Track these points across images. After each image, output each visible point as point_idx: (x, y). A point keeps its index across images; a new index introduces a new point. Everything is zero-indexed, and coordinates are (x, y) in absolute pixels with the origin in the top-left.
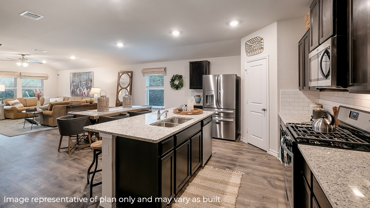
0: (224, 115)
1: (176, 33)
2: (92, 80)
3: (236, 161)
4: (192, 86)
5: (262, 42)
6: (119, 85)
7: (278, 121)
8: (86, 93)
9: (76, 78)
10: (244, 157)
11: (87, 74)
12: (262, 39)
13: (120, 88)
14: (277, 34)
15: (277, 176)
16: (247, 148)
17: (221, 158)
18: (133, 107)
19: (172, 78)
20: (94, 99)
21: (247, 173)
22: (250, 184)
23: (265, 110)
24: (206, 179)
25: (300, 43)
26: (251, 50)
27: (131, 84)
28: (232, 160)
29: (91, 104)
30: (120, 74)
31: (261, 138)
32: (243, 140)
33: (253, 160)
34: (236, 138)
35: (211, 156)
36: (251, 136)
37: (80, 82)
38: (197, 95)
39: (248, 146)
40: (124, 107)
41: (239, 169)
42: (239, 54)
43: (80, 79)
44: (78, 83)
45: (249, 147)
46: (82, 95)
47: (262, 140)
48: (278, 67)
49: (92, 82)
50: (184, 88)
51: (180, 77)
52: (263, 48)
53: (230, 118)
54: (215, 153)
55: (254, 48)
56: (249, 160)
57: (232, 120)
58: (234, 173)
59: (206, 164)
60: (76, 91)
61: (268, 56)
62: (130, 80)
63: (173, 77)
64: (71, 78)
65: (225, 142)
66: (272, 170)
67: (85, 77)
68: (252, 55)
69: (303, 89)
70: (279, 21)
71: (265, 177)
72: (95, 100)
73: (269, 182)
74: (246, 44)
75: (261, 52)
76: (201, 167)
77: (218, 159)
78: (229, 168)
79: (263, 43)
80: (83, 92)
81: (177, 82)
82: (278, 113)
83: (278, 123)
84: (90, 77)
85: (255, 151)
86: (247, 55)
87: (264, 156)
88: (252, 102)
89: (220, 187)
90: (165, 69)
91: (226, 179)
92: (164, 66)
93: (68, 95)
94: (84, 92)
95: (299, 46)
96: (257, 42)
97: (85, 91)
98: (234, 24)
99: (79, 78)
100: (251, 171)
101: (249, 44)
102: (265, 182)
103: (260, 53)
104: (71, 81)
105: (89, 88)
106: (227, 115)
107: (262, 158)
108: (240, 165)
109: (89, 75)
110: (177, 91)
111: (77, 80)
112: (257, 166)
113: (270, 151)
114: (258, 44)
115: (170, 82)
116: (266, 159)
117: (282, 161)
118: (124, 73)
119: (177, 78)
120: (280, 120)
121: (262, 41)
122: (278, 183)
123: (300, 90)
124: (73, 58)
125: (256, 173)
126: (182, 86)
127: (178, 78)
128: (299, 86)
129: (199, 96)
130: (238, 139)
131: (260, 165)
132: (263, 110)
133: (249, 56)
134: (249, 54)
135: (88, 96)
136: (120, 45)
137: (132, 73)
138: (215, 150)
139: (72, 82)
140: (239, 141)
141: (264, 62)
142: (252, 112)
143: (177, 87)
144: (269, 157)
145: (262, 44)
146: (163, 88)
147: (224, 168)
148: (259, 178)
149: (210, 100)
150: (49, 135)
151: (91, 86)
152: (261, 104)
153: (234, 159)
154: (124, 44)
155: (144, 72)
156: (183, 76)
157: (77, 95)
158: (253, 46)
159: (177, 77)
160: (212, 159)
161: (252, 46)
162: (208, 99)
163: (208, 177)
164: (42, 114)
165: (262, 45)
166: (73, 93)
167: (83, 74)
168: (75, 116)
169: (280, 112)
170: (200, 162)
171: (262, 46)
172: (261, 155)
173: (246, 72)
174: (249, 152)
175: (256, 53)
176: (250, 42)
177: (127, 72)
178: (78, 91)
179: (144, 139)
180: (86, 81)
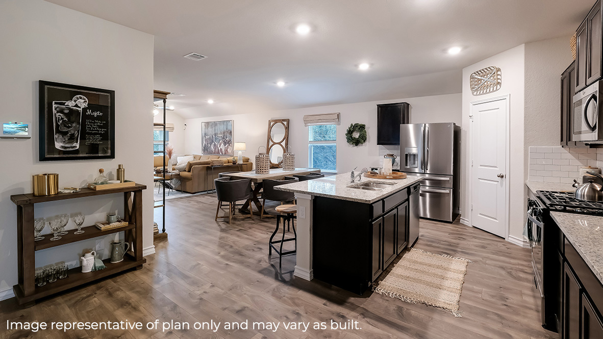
0: (430, 183)
1: (364, 67)
2: (231, 132)
3: (457, 247)
4: (381, 141)
5: (498, 75)
6: (269, 138)
7: (524, 193)
8: (223, 150)
9: (210, 129)
10: (469, 243)
11: (225, 124)
12: (499, 70)
13: (271, 143)
14: (525, 63)
15: (521, 267)
16: (471, 233)
17: (432, 242)
18: (296, 169)
19: (349, 128)
20: (238, 158)
21: (475, 262)
22: (481, 272)
23: (502, 177)
24: (416, 262)
25: (564, 75)
26: (478, 86)
27: (287, 138)
28: (450, 245)
29: (234, 165)
30: (272, 124)
31: (496, 219)
32: (465, 222)
33: (483, 247)
34: (453, 219)
35: (418, 238)
36: (479, 215)
37: (215, 135)
38: (388, 153)
39: (474, 230)
40: (285, 169)
41: (463, 256)
42: (459, 90)
43: (215, 130)
44: (213, 137)
45: (475, 232)
46: (218, 153)
47: (498, 221)
48: (525, 113)
49: (231, 135)
50: (367, 142)
51: (362, 128)
52: (501, 83)
53: (444, 188)
54: (422, 236)
55: (486, 83)
56: (477, 246)
57: (447, 191)
58: (455, 259)
59: (412, 246)
60: (210, 146)
61: (509, 96)
62: (286, 132)
63: (351, 127)
64: (203, 130)
65: (435, 224)
66: (512, 261)
67: (222, 128)
68: (481, 94)
69: (567, 145)
70: (528, 44)
71: (502, 268)
72: (239, 160)
73: (510, 273)
74: (472, 77)
75: (497, 90)
76: (407, 249)
77: (429, 243)
78: (448, 254)
79: (501, 76)
80: (219, 149)
81: (356, 135)
82: (525, 181)
83: (525, 195)
84: (229, 128)
85: (484, 237)
86: (473, 93)
87: (500, 244)
88: (481, 166)
89: (439, 272)
90: (338, 116)
91: (445, 265)
92: (337, 112)
93: (199, 152)
94: (221, 149)
95: (562, 81)
96: (491, 75)
97: (221, 147)
98: (455, 51)
99: (213, 128)
100: (481, 259)
101: (476, 77)
102: (503, 272)
103: (494, 91)
104: (203, 132)
105: (228, 143)
106: (436, 183)
107: (497, 246)
108: (462, 252)
109: (227, 124)
110: (356, 147)
111: (211, 131)
112: (489, 255)
113: (510, 238)
114: (492, 78)
115: (346, 135)
116: (504, 248)
117: (529, 238)
118: (276, 121)
119: (357, 128)
120: (528, 190)
121: (499, 73)
122: (522, 275)
123: (563, 147)
124: (210, 102)
125: (487, 262)
126: (364, 141)
127: (359, 129)
128: (562, 140)
129: (393, 155)
130: (456, 220)
131: (494, 254)
132: (499, 176)
133: (476, 95)
134: (476, 93)
135: (226, 153)
136: (281, 84)
137: (288, 121)
138: (422, 232)
139: (204, 135)
140: (458, 223)
141: (502, 105)
142: (480, 180)
143: (356, 143)
144: (509, 246)
145: (499, 77)
146: (334, 143)
147: (441, 253)
148: (493, 267)
149: (412, 161)
150: (193, 203)
151: (230, 141)
152: (496, 167)
153: (452, 244)
154: (286, 83)
155: (307, 120)
156: (366, 127)
157: (211, 153)
158: (484, 80)
159: (357, 126)
160: (419, 241)
161: (482, 81)
162: (408, 160)
163: (419, 260)
164: (179, 176)
165: (498, 79)
166: (205, 149)
167: (219, 124)
168: (232, 178)
169: (528, 179)
170: (406, 241)
171: (499, 81)
172: (496, 243)
173: (471, 120)
174: (475, 238)
175: (488, 91)
176: (479, 74)
177: (282, 121)
178: (212, 147)
179: (354, 199)
180: (224, 133)
